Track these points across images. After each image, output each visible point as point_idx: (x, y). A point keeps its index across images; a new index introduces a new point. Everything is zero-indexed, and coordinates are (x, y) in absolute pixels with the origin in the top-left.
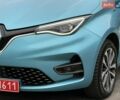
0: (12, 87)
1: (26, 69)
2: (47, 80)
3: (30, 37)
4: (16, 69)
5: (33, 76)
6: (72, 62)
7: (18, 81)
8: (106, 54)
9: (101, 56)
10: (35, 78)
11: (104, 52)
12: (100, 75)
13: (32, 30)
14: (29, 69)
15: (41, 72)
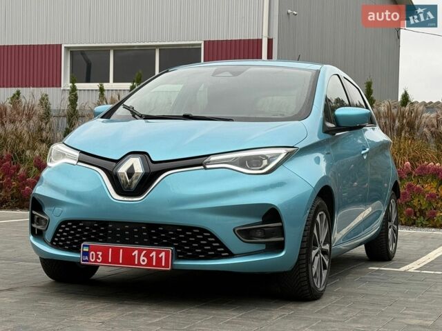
0: (159, 260)
1: (186, 228)
2: (222, 251)
3: (197, 172)
4: (167, 227)
5: (198, 241)
6: (263, 222)
7: (170, 249)
8: (318, 219)
9: (311, 223)
10: (201, 246)
11: (315, 217)
12: (309, 254)
13: (198, 162)
14: (190, 228)
15: (212, 235)
